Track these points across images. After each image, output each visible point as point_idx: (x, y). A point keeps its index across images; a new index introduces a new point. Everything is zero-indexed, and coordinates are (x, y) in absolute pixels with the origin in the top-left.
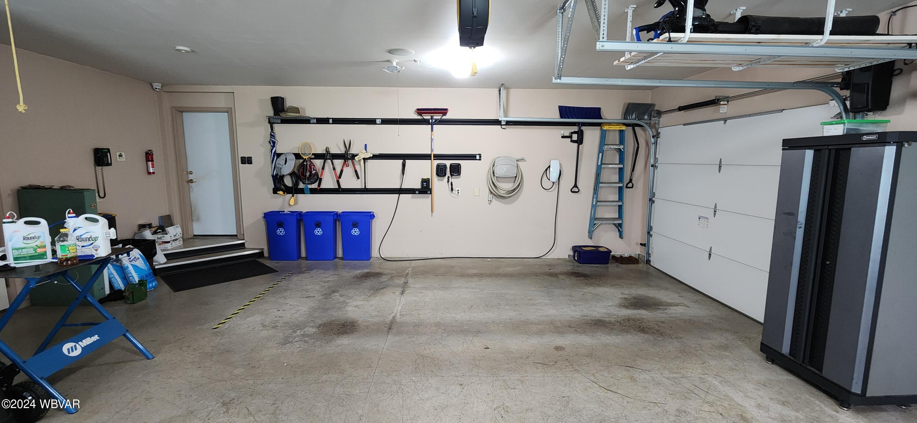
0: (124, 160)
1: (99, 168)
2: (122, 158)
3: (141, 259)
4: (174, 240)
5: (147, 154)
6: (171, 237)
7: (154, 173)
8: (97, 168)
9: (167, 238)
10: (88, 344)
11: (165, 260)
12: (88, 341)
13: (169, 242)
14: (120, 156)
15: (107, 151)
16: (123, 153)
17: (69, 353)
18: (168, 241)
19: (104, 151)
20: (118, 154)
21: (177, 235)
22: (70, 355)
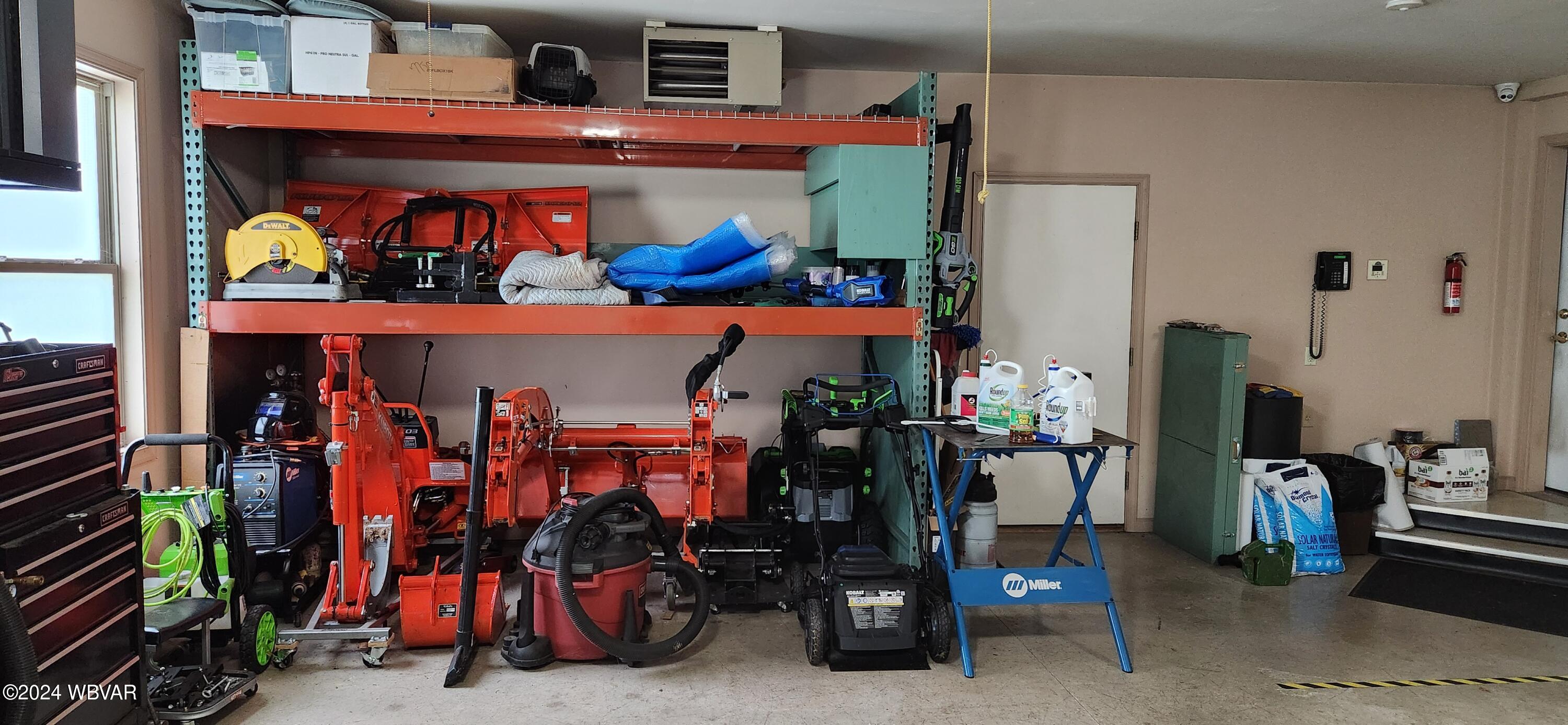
0: (1385, 277)
1: (1319, 294)
2: (1380, 272)
3: (1320, 499)
4: (1457, 485)
5: (1449, 262)
6: (1449, 473)
7: (1456, 310)
8: (1317, 293)
9: (1438, 473)
10: (1040, 589)
11: (1408, 523)
12: (1042, 585)
13: (1440, 485)
14: (1377, 268)
15: (1344, 257)
16: (1384, 263)
17: (1008, 589)
18: (1438, 481)
19: (1336, 257)
20: (1373, 263)
21: (1470, 474)
22: (1007, 591)
